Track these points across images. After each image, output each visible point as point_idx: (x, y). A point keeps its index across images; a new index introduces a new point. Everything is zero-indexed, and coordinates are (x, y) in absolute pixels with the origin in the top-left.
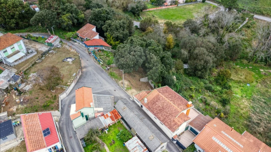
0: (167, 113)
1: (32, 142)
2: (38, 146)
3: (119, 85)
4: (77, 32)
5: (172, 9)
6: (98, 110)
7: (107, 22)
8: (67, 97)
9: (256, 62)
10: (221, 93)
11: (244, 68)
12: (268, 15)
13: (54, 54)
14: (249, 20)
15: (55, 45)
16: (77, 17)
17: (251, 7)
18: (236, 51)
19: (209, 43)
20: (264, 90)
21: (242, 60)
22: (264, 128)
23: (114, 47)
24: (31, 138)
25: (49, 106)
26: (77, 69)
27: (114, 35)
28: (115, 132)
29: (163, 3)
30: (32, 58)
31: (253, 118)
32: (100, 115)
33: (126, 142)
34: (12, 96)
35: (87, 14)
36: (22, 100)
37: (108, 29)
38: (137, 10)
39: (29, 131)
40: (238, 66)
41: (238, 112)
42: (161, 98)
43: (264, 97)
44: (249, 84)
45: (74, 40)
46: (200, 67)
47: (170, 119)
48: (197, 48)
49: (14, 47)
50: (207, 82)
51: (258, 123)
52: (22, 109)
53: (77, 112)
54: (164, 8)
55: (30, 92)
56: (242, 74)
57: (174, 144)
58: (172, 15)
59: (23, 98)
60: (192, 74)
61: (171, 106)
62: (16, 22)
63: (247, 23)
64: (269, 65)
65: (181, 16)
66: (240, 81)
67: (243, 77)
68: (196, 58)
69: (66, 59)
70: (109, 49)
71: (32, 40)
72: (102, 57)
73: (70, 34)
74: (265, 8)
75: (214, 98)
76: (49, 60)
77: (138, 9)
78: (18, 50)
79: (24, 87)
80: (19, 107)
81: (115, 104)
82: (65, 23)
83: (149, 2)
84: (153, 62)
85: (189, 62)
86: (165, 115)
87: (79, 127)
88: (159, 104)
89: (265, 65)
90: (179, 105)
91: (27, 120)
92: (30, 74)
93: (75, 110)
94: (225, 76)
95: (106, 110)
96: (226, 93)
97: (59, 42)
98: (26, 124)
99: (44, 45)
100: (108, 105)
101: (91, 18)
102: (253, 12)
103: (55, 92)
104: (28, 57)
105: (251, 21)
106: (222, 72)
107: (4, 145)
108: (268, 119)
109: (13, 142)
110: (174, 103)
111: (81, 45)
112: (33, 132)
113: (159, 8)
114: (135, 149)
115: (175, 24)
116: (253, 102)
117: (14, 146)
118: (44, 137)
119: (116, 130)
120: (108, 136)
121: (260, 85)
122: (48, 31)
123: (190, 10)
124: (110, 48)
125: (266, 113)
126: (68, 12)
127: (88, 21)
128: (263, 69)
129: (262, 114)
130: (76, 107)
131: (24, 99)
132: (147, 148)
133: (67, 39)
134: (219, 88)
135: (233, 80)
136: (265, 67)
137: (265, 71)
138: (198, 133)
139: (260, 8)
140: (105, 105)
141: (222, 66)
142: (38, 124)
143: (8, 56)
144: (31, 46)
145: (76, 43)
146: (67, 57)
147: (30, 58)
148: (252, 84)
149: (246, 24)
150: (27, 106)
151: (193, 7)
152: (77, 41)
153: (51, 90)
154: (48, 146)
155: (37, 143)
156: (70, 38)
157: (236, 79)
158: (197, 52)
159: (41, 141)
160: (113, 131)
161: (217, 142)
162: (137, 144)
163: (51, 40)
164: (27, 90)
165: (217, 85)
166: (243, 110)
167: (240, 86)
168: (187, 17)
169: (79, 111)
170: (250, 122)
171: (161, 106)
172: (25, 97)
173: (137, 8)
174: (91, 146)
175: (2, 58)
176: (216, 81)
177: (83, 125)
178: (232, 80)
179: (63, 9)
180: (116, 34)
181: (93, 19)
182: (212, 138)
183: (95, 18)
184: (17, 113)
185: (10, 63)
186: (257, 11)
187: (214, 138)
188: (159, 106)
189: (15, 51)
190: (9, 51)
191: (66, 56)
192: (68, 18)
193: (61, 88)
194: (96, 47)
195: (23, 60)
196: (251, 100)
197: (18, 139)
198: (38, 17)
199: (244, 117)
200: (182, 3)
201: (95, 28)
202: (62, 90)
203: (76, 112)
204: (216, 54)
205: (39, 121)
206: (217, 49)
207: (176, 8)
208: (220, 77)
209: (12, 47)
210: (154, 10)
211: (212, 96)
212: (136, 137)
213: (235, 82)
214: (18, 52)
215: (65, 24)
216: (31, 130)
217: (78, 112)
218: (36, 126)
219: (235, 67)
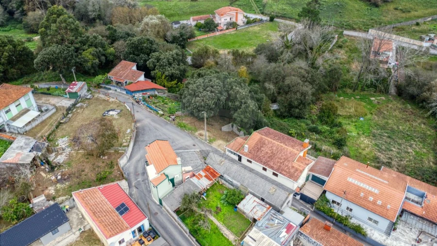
0: (281, 159)
1: (106, 225)
2: (118, 228)
3: (197, 138)
4: (109, 75)
5: (231, 35)
6: (186, 170)
7: (153, 55)
8: (129, 163)
9: (363, 90)
10: (331, 133)
11: (351, 98)
12: (361, 29)
13: (84, 108)
14: (339, 38)
15: (81, 95)
16: (104, 52)
17: (336, 21)
18: (336, 76)
19: (300, 70)
20: (383, 122)
21: (344, 89)
22: (398, 167)
23: (170, 90)
24: (102, 220)
25: (105, 178)
26: (129, 123)
27: (167, 73)
28: (216, 196)
29: (215, 27)
30: (50, 117)
31: (381, 158)
32: (189, 176)
33: (238, 204)
34: (40, 174)
35: (119, 47)
36: (59, 177)
37: (156, 65)
38: (181, 39)
39: (95, 212)
40: (341, 98)
41: (360, 153)
42: (267, 141)
43: (386, 131)
44: (362, 117)
45: (107, 86)
46: (296, 103)
47: (287, 166)
48: (287, 78)
49: (20, 104)
50: (309, 122)
51: (388, 162)
52: (64, 189)
53: (159, 175)
54: (218, 34)
55: (68, 163)
56: (350, 106)
57: (298, 200)
58: (233, 43)
59: (59, 174)
60: (286, 114)
61: (284, 149)
62: (3, 69)
63: (337, 41)
64: (380, 91)
65: (245, 43)
66: (350, 115)
67: (352, 110)
68: (289, 91)
69: (106, 112)
70: (164, 94)
71: (39, 93)
72: (158, 104)
73: (99, 78)
74: (355, 21)
75: (324, 141)
76: (80, 117)
77: (183, 39)
78: (26, 108)
79: (54, 159)
80: (57, 187)
81: (205, 159)
82: (89, 62)
83: (194, 28)
84: (240, 98)
85: (279, 98)
86: (278, 162)
87: (166, 196)
88: (265, 149)
89: (375, 92)
90: (292, 146)
91: (85, 198)
92: (57, 140)
93: (156, 172)
94: (330, 111)
95: (196, 168)
96: (338, 132)
97: (86, 90)
98: (86, 204)
99: (63, 98)
100: (196, 161)
101: (127, 53)
102: (342, 28)
103: (109, 158)
104: (44, 118)
105: (341, 40)
106: (326, 106)
107: (55, 242)
108: (398, 155)
109: (67, 236)
110: (286, 145)
111: (120, 93)
112: (102, 212)
113: (211, 35)
114: (255, 210)
115: (243, 52)
116: (374, 138)
117: (71, 241)
118: (120, 217)
119: (217, 193)
120: (208, 203)
121: (376, 117)
122: (62, 77)
123: (255, 33)
124: (167, 91)
125: (394, 149)
126: (91, 46)
127: (122, 57)
128: (374, 97)
129: (389, 151)
130: (156, 168)
131: (62, 175)
132: (270, 205)
133: (95, 87)
134: (326, 128)
135: (341, 116)
136: (375, 94)
137: (377, 99)
138: (325, 181)
139: (348, 21)
140: (192, 162)
141: (322, 100)
142: (104, 202)
143: (13, 118)
144: (41, 102)
145: (110, 91)
146: (108, 110)
147: (47, 118)
148: (366, 117)
149: (336, 43)
150: (70, 184)
151: (259, 28)
152: (111, 87)
153: (101, 157)
154: (131, 227)
155: (114, 225)
156: (100, 84)
157: (344, 114)
158: (288, 83)
159: (118, 221)
160: (213, 196)
161: (355, 183)
162: (255, 204)
163: (75, 89)
164: (61, 162)
165: (323, 124)
166: (365, 150)
167: (352, 122)
168: (254, 43)
169: (162, 172)
170: (378, 162)
171: (269, 151)
172: (62, 172)
173: (181, 36)
174: (189, 219)
175: (4, 121)
176: (321, 119)
177: (170, 192)
178: (339, 115)
179: (82, 42)
180: (169, 71)
181: (130, 53)
182: (348, 180)
183: (133, 52)
184: (57, 196)
185: (18, 128)
186: (346, 26)
187: (350, 180)
188: (267, 153)
189: (21, 110)
190: (14, 110)
191: (105, 108)
192: (93, 55)
193: (115, 151)
194: (144, 93)
195: (37, 123)
196: (371, 137)
197: (74, 230)
198: (48, 56)
199: (369, 159)
200: (242, 24)
201: (135, 66)
202: (118, 154)
203: (157, 175)
204: (312, 82)
205: (104, 198)
206: (312, 76)
207: (235, 32)
208: (324, 113)
209: (17, 103)
210: (205, 38)
211: (321, 139)
212: (250, 196)
213: (345, 118)
214: (26, 111)
215: (89, 64)
216: (97, 210)
217: (161, 175)
218: (103, 204)
219: (338, 98)
